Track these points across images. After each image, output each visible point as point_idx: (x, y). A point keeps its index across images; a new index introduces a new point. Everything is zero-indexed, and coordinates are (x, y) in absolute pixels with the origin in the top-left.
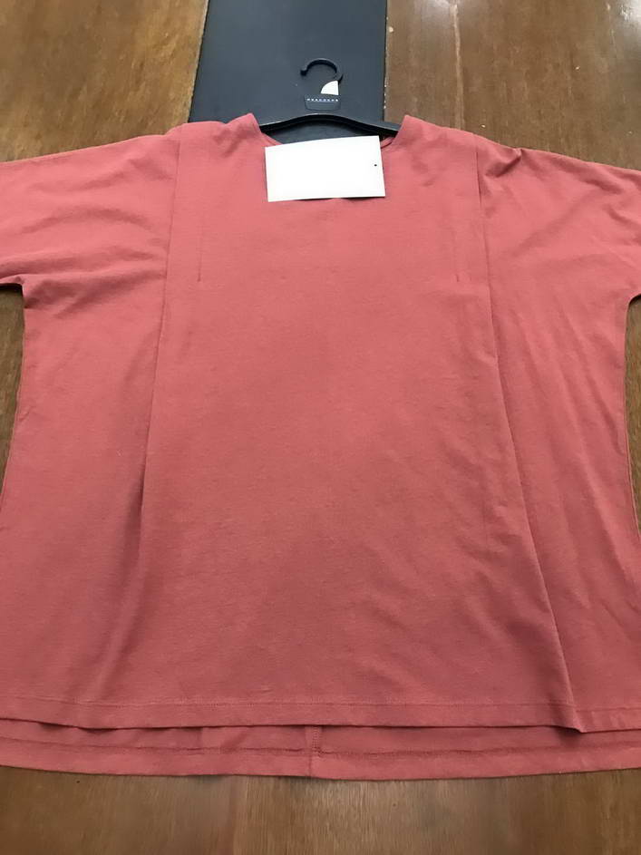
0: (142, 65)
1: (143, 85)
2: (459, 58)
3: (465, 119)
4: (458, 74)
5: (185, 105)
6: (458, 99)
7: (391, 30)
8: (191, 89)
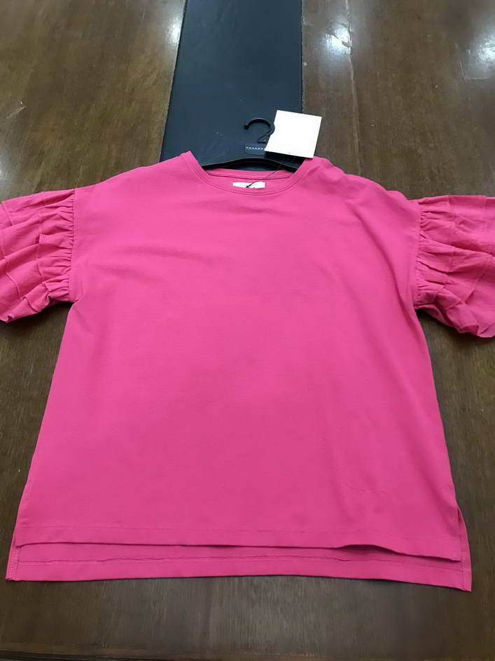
0: (133, 90)
1: (133, 104)
2: (353, 82)
3: (360, 121)
4: (353, 92)
5: (163, 115)
6: (354, 108)
7: (305, 64)
8: (167, 104)
